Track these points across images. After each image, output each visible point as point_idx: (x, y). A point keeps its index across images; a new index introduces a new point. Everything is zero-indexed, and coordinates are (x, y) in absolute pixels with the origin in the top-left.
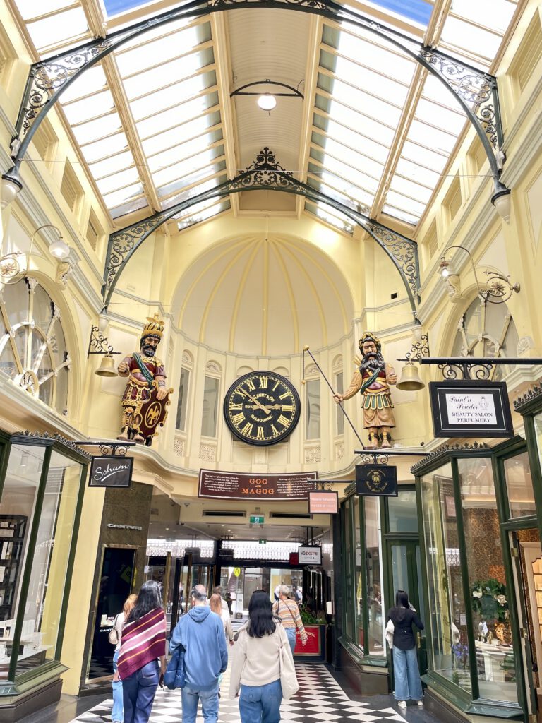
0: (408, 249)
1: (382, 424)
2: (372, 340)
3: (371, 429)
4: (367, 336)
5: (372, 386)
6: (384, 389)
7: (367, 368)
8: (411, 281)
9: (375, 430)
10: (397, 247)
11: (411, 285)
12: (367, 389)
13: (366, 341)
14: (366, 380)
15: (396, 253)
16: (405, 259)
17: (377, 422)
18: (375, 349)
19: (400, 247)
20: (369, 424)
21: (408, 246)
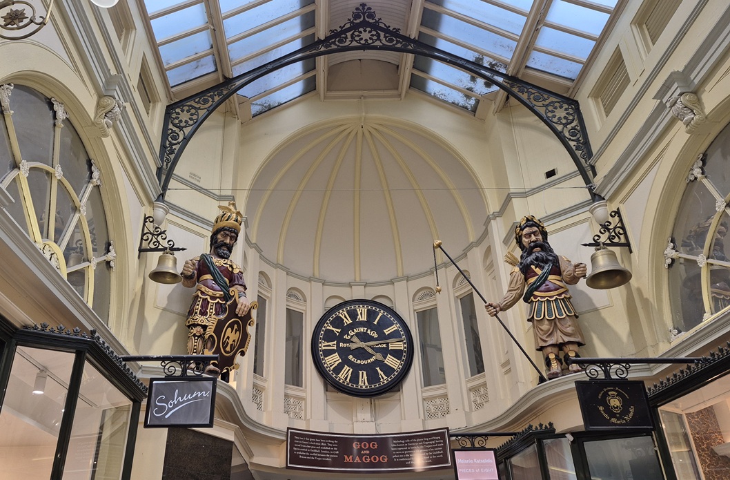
0: (566, 109)
1: (567, 339)
2: (535, 225)
3: (549, 349)
4: (528, 220)
5: (543, 287)
6: (562, 290)
7: (532, 263)
8: (578, 148)
9: (555, 350)
10: (550, 108)
11: (578, 153)
12: (536, 293)
13: (527, 226)
14: (532, 280)
15: (550, 115)
16: (564, 121)
17: (558, 338)
18: (540, 237)
19: (556, 108)
20: (545, 341)
21: (565, 106)
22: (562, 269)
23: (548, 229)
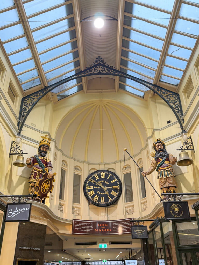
1: (170, 185)
2: (161, 142)
3: (164, 189)
4: (158, 140)
5: (163, 166)
6: (169, 167)
7: (159, 157)
8: (178, 112)
9: (167, 189)
11: (178, 114)
12: (160, 168)
13: (157, 143)
14: (159, 163)
16: (173, 102)
17: (167, 185)
18: (162, 147)
19: (171, 97)
20: (163, 186)
21: (174, 96)
22: (170, 159)
23: (166, 144)
